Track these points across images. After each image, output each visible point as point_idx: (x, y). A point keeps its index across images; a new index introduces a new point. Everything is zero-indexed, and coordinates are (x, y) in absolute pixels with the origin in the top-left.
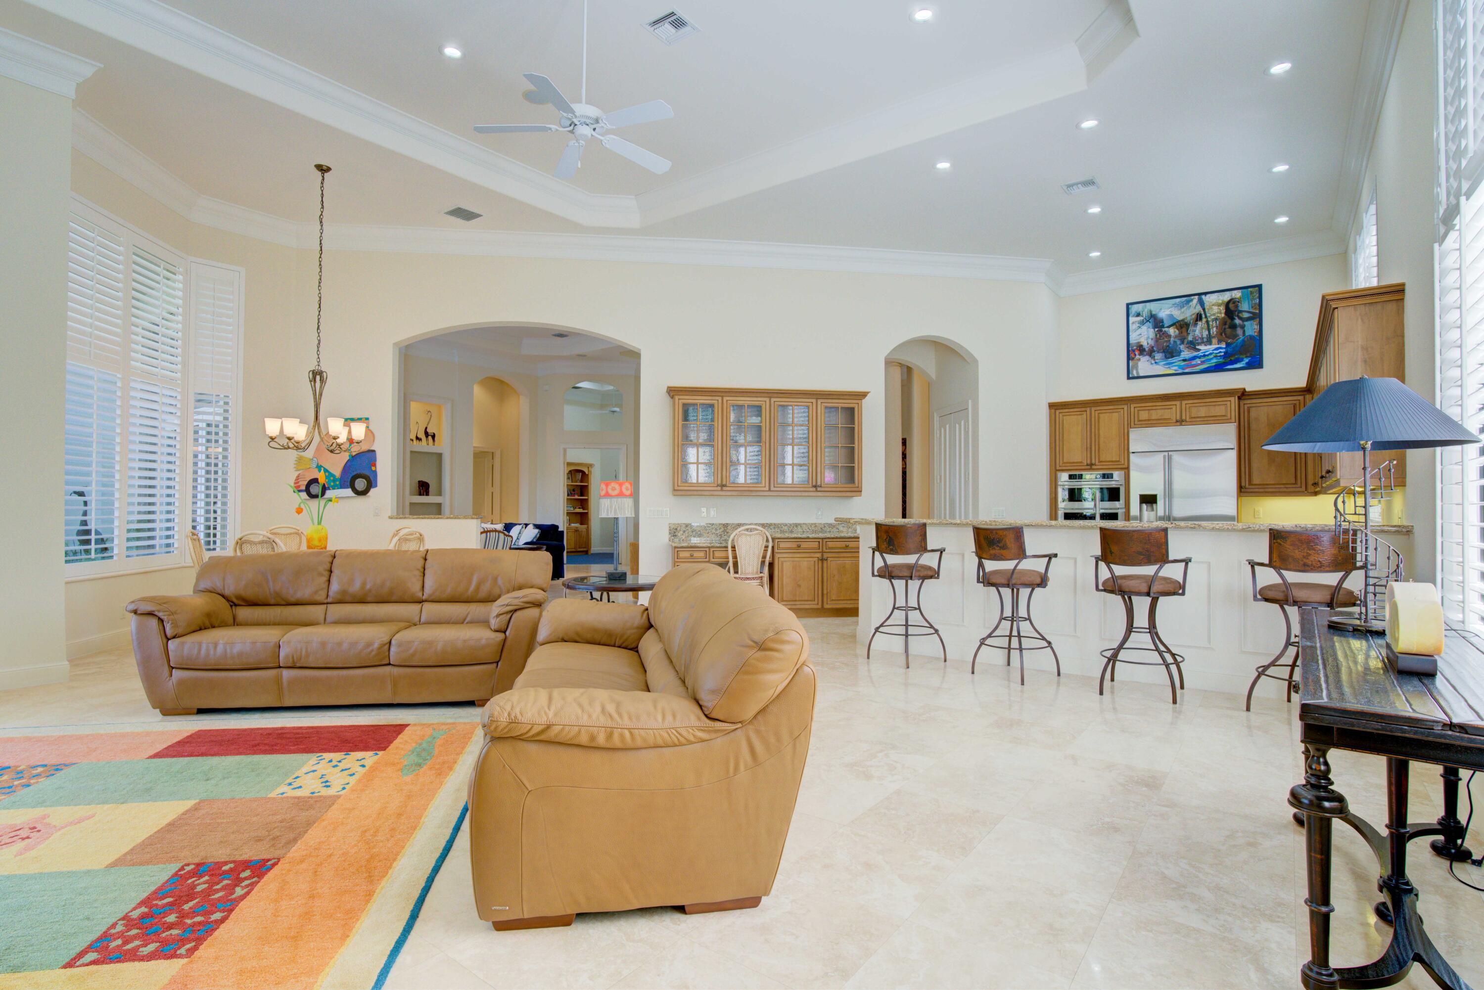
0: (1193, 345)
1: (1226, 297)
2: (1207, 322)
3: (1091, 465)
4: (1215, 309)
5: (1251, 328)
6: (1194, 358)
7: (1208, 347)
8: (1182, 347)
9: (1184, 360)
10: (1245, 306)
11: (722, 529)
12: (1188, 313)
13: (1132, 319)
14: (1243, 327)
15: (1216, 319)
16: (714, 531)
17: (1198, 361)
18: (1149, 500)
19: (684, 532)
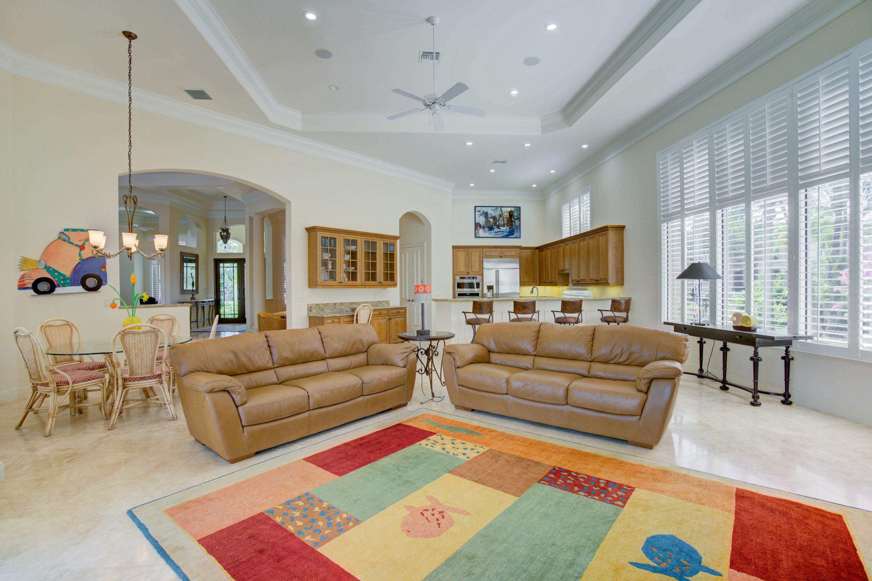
0: (498, 227)
1: (509, 209)
2: (503, 218)
3: (468, 273)
4: (506, 214)
5: (517, 222)
6: (499, 232)
7: (503, 228)
8: (495, 227)
9: (496, 232)
10: (515, 214)
11: (334, 306)
12: (497, 214)
13: (477, 213)
14: (515, 222)
15: (506, 218)
16: (329, 307)
17: (500, 233)
18: (490, 288)
19: (315, 308)
